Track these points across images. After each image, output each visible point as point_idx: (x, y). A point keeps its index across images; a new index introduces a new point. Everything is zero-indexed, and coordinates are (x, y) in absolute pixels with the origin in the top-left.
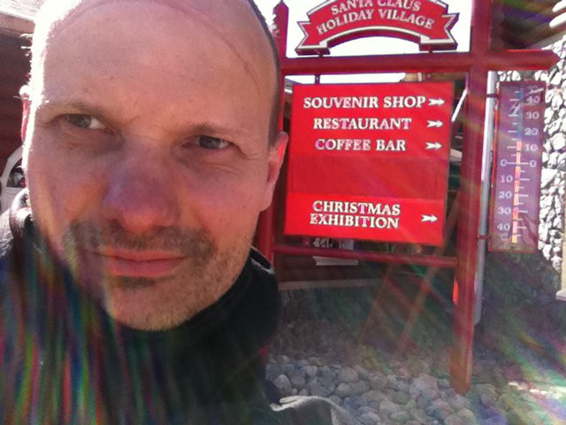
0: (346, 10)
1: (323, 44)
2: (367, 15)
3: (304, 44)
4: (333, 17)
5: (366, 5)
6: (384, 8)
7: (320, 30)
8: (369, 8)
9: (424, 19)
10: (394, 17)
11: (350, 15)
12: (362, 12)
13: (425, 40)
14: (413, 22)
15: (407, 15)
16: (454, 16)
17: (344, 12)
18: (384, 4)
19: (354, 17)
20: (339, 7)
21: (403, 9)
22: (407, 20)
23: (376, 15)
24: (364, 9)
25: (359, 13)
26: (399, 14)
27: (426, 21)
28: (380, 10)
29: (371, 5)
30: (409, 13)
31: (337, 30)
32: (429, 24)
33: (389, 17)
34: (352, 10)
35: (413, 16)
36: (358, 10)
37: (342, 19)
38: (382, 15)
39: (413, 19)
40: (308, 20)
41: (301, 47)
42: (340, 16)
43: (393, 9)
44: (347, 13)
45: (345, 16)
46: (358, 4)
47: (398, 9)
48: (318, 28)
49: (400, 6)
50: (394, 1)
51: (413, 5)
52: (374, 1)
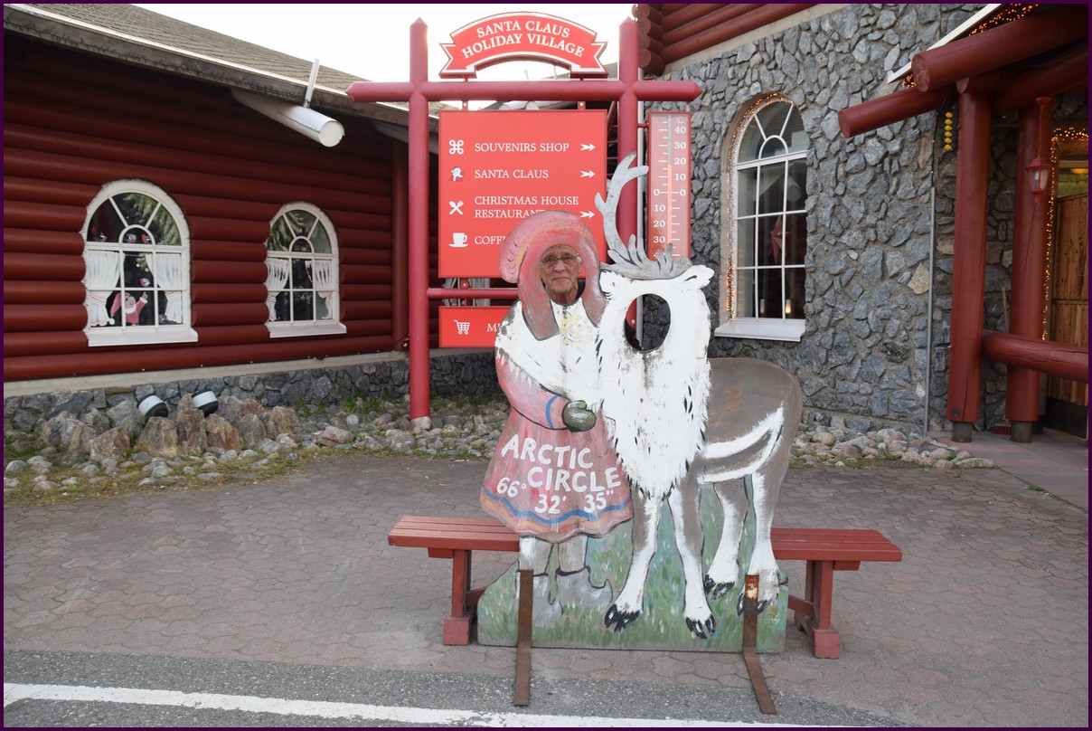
0: (492, 33)
1: (470, 69)
2: (515, 40)
3: (448, 69)
4: (480, 40)
5: (514, 29)
6: (532, 32)
7: (465, 53)
8: (516, 32)
9: (574, 45)
10: (543, 44)
11: (497, 38)
12: (510, 36)
13: (576, 68)
14: (563, 49)
15: (557, 42)
16: (603, 45)
17: (490, 36)
18: (533, 29)
19: (501, 41)
20: (485, 30)
21: (552, 35)
22: (556, 47)
23: (524, 39)
24: (512, 33)
25: (507, 37)
26: (548, 40)
27: (576, 48)
28: (529, 35)
29: (519, 29)
30: (558, 40)
31: (484, 54)
32: (579, 51)
33: (538, 43)
34: (500, 33)
35: (563, 42)
36: (506, 34)
37: (489, 43)
38: (531, 41)
39: (562, 46)
40: (452, 42)
41: (445, 71)
42: (488, 39)
43: (542, 34)
44: (494, 36)
45: (492, 39)
46: (505, 27)
47: (546, 34)
48: (464, 50)
49: (549, 32)
50: (542, 26)
51: (562, 31)
52: (522, 25)
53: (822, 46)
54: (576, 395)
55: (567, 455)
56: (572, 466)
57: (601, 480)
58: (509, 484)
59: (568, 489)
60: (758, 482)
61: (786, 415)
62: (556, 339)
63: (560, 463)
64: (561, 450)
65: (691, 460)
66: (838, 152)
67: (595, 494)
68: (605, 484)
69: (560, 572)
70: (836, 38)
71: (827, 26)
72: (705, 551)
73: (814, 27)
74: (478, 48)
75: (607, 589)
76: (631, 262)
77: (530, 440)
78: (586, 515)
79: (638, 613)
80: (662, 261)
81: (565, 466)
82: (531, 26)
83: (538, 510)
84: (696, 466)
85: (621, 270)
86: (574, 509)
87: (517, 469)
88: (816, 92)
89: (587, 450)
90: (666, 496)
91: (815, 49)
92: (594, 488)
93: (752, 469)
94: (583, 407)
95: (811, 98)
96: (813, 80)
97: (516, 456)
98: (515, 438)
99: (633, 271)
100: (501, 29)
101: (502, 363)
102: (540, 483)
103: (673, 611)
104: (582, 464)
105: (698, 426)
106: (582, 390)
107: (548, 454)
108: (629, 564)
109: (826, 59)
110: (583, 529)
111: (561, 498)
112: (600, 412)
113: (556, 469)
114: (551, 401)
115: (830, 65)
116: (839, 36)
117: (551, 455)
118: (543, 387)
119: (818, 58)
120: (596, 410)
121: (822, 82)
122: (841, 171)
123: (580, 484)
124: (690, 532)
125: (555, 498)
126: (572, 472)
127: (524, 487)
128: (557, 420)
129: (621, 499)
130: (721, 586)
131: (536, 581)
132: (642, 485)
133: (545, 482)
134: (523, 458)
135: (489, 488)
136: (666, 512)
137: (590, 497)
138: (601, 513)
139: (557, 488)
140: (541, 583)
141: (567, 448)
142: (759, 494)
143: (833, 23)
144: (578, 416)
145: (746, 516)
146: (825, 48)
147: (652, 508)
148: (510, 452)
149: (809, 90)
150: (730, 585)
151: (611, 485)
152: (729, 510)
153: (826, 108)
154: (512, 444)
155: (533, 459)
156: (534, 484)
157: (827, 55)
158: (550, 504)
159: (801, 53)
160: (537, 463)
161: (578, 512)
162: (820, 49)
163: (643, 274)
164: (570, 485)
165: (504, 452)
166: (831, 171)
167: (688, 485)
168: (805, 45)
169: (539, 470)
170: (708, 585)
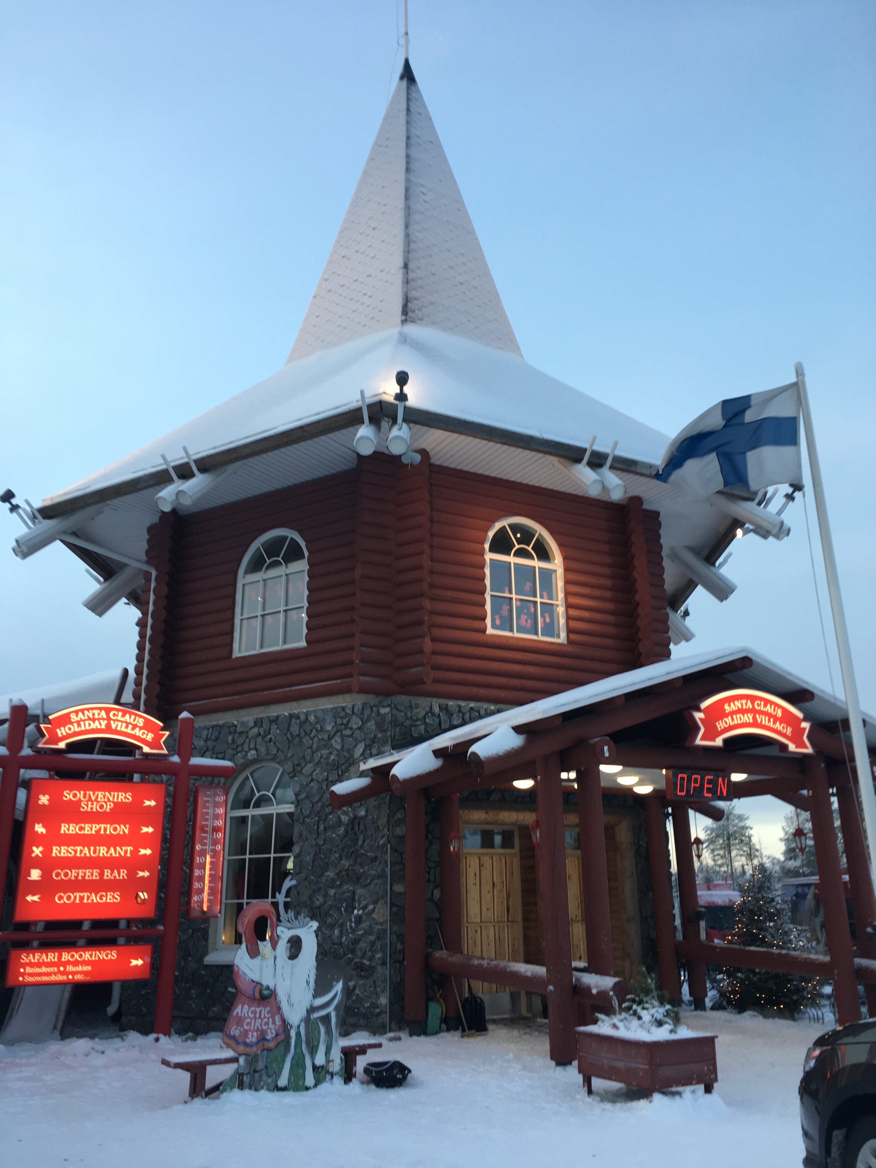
0: (82, 718)
1: (62, 745)
2: (101, 725)
3: (43, 744)
4: (72, 723)
5: (100, 716)
6: (115, 720)
7: (59, 733)
9: (146, 732)
10: (123, 729)
11: (87, 722)
13: (146, 749)
14: (137, 734)
15: (133, 729)
17: (82, 720)
18: (115, 718)
19: (90, 725)
20: (77, 716)
21: (130, 723)
22: (133, 732)
23: (108, 725)
24: (99, 719)
25: (94, 722)
26: (127, 727)
27: (147, 734)
28: (112, 722)
29: (105, 717)
30: (134, 727)
31: (76, 734)
32: (150, 737)
34: (89, 719)
35: (138, 729)
36: (94, 720)
37: (79, 725)
38: (113, 727)
39: (137, 732)
42: (78, 723)
43: (122, 722)
44: (84, 721)
45: (82, 723)
46: (94, 714)
47: (126, 722)
48: (58, 730)
49: (128, 721)
50: (123, 716)
51: (138, 721)
52: (108, 714)
53: (308, 732)
54: (265, 983)
55: (260, 1012)
56: (262, 1016)
57: (274, 1023)
58: (235, 1029)
59: (260, 1028)
60: (333, 1015)
61: (343, 984)
62: (259, 958)
63: (258, 1015)
64: (258, 1010)
65: (309, 1008)
66: (319, 812)
67: (271, 1030)
68: (275, 1024)
69: (255, 1071)
70: (319, 729)
71: (312, 718)
72: (313, 1051)
73: (303, 717)
74: (70, 729)
75: (274, 1076)
76: (289, 921)
77: (246, 1006)
78: (268, 1040)
79: (286, 1086)
80: (300, 920)
81: (260, 1017)
82: (114, 715)
83: (248, 1041)
84: (312, 1009)
85: (284, 925)
86: (262, 1038)
87: (240, 1021)
88: (303, 765)
89: (268, 1008)
90: (299, 1027)
91: (302, 734)
92: (271, 1026)
93: (331, 1009)
94: (268, 988)
95: (299, 769)
96: (301, 755)
97: (240, 1015)
98: (240, 1006)
99: (289, 925)
100: (91, 716)
101: (237, 971)
102: (249, 1026)
103: (300, 1083)
104: (266, 1015)
105: (312, 992)
106: (267, 981)
107: (253, 1012)
108: (283, 1061)
109: (311, 742)
110: (265, 1047)
111: (257, 1033)
112: (275, 990)
113: (255, 1018)
114: (255, 986)
115: (315, 747)
116: (321, 727)
117: (254, 1012)
118: (252, 981)
119: (305, 740)
120: (273, 989)
121: (308, 758)
122: (322, 827)
123: (265, 1025)
124: (308, 1043)
125: (255, 1034)
126: (262, 1020)
127: (242, 1030)
128: (257, 995)
129: (281, 1031)
130: (319, 1067)
131: (245, 1077)
132: (290, 1022)
133: (251, 1026)
134: (243, 1015)
135: (228, 1032)
136: (298, 1034)
137: (269, 1031)
138: (273, 1038)
139: (256, 1028)
140: (247, 1078)
141: (261, 1008)
142: (334, 1020)
143: (316, 717)
144: (266, 992)
145: (329, 1032)
146: (310, 734)
147: (293, 1033)
148: (238, 1013)
149: (296, 762)
150: (322, 1067)
151: (277, 1023)
152: (322, 1030)
153: (310, 779)
154: (238, 1010)
155: (246, 1015)
156: (246, 1027)
157: (312, 739)
158: (252, 1036)
159: (291, 734)
160: (248, 1017)
161: (264, 1039)
162: (306, 733)
163: (292, 926)
164: (261, 1026)
165: (235, 1014)
166: (314, 826)
167: (307, 1020)
168: (295, 729)
169: (249, 1020)
170: (315, 1068)
